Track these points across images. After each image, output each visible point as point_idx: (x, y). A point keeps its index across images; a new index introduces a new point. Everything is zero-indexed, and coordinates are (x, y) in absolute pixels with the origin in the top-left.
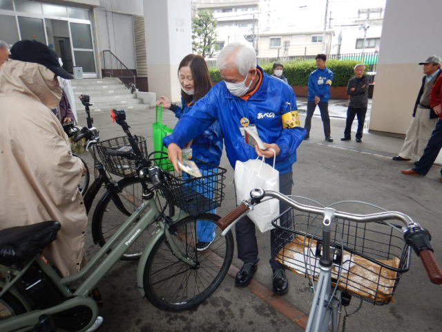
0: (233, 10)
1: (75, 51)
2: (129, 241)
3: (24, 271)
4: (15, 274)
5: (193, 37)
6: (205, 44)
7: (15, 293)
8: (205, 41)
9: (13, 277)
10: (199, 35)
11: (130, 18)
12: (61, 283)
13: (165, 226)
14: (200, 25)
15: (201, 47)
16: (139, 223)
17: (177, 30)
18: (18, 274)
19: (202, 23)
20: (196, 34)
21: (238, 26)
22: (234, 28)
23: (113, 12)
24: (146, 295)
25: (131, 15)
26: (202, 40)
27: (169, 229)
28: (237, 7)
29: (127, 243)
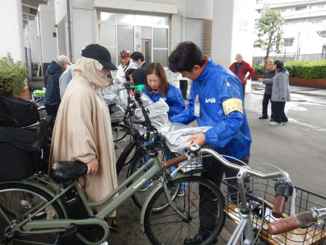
0: (308, 7)
1: (154, 50)
2: (137, 186)
3: (67, 189)
4: (61, 190)
5: (259, 35)
6: (270, 41)
7: (60, 203)
8: (270, 38)
9: (60, 192)
10: (265, 33)
11: (201, 21)
12: (88, 205)
13: (165, 180)
14: (267, 24)
15: (266, 44)
16: (145, 175)
17: (240, 29)
18: (64, 191)
19: (269, 22)
20: (262, 32)
21: (310, 23)
22: (307, 24)
23: (187, 18)
24: (145, 232)
25: (202, 19)
26: (268, 37)
27: (167, 184)
28: (312, 5)
29: (134, 188)
